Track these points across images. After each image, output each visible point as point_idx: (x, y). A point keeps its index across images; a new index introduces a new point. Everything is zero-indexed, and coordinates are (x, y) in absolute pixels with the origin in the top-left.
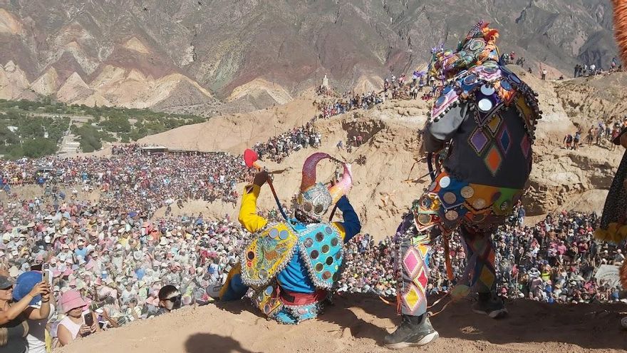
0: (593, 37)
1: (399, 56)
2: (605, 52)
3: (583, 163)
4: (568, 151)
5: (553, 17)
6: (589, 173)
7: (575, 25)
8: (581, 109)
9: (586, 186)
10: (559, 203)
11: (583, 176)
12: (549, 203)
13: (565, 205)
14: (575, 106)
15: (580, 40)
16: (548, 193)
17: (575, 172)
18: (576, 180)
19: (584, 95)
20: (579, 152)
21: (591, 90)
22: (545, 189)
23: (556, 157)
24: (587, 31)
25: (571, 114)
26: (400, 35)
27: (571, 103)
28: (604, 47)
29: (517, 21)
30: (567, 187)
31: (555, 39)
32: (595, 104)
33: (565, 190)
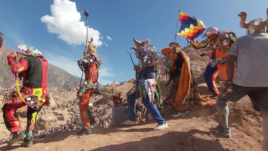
0: (67, 82)
1: (9, 80)
2: (69, 86)
3: (56, 114)
4: (53, 111)
5: (57, 76)
6: (57, 117)
7: (62, 79)
8: (58, 100)
9: (56, 120)
10: (50, 125)
11: (56, 117)
12: (47, 125)
13: (51, 126)
14: (57, 99)
15: (64, 82)
16: (46, 123)
17: (54, 117)
18: (54, 118)
19: (59, 96)
20: (55, 111)
21: (61, 95)
22: (46, 122)
23: (49, 113)
24: (65, 80)
25: (56, 101)
26: (10, 74)
27: (56, 98)
28: (69, 85)
29: (48, 75)
30: (52, 121)
31: (58, 81)
32: (61, 99)
33: (51, 121)
